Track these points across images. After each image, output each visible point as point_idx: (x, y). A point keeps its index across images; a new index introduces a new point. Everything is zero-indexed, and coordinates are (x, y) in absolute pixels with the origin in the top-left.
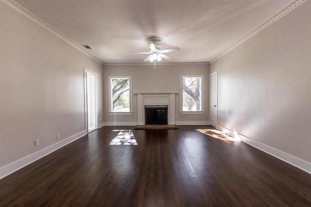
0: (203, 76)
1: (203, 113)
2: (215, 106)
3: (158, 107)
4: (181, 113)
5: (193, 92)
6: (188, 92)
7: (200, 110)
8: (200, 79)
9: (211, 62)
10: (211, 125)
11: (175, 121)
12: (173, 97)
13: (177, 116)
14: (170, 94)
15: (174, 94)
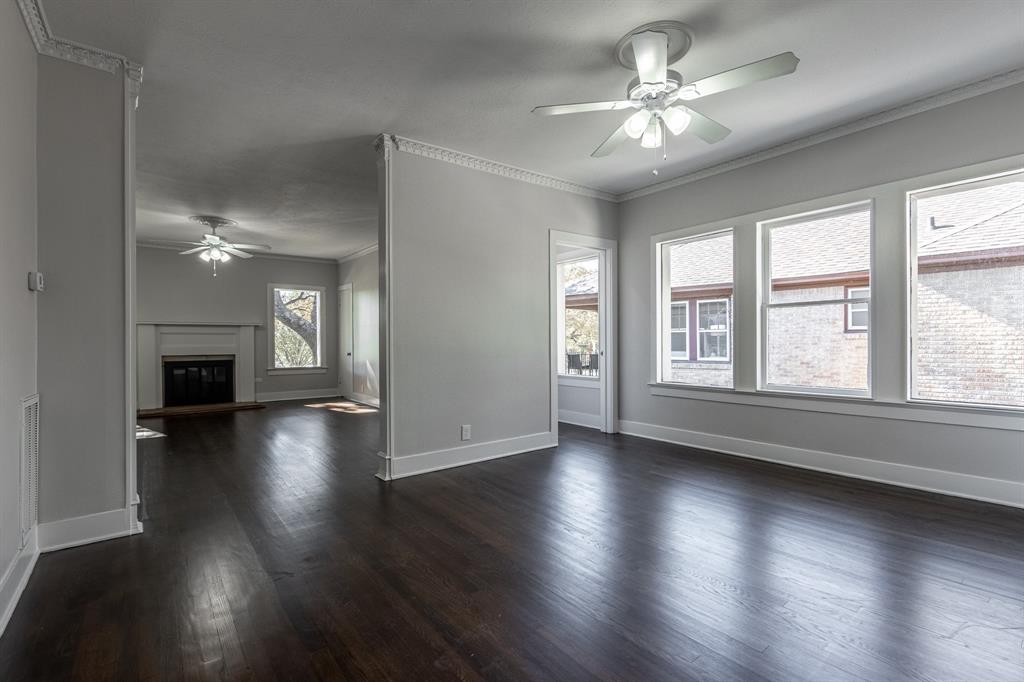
0: (324, 288)
1: (324, 371)
2: (349, 354)
3: (204, 359)
4: (270, 373)
5: (302, 322)
6: (287, 321)
7: (319, 365)
8: (318, 294)
9: (341, 262)
10: (342, 397)
11: (256, 392)
12: (248, 335)
13: (259, 380)
14: (239, 326)
15: (252, 328)
